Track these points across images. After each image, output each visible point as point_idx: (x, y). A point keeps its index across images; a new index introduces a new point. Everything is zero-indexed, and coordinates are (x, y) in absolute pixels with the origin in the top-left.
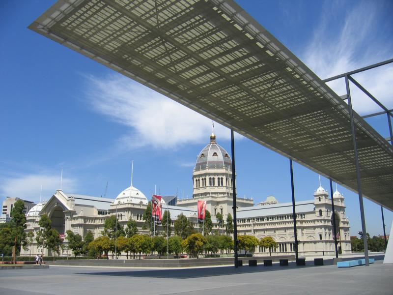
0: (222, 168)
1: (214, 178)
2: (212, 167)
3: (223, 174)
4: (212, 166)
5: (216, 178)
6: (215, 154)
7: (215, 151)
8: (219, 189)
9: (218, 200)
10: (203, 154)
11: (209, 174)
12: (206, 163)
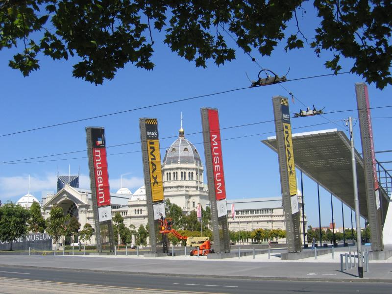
0: (192, 163)
1: (185, 173)
2: (183, 162)
3: (193, 169)
4: (184, 160)
5: (187, 172)
6: (186, 149)
7: (186, 147)
8: (190, 183)
9: (191, 193)
10: (174, 149)
11: (181, 168)
12: (178, 157)
